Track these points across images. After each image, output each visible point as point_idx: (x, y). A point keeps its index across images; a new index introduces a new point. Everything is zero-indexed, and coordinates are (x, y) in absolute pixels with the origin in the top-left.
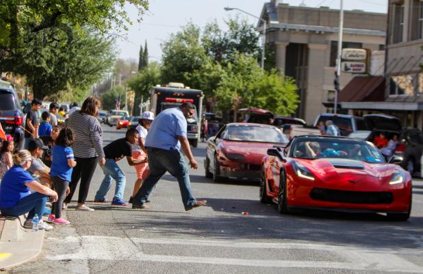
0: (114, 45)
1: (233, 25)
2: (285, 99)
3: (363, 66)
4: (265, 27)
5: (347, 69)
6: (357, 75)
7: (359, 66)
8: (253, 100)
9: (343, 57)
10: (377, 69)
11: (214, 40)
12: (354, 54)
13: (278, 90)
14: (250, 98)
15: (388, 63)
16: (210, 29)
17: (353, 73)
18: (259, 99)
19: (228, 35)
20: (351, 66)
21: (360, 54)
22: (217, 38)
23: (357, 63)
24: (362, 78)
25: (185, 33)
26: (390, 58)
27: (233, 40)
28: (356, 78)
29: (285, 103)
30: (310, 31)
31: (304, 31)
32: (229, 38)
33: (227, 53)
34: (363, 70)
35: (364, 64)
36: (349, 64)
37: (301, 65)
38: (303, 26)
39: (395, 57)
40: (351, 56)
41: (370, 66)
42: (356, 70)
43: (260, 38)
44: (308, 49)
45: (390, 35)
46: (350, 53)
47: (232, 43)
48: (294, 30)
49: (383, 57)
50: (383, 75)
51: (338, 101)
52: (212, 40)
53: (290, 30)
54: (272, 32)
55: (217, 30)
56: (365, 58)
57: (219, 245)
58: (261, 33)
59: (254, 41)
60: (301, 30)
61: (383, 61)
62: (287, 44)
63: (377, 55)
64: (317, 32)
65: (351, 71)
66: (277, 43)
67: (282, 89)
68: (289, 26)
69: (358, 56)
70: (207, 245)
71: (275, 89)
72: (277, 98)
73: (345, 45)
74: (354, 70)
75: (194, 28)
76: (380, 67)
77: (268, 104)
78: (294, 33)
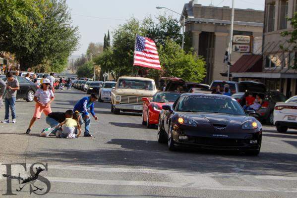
0: (76, 32)
1: (162, 19)
2: (196, 70)
3: (248, 47)
4: (184, 20)
5: (236, 50)
6: (244, 54)
7: (245, 47)
8: (173, 71)
9: (234, 41)
10: (257, 49)
11: (149, 29)
12: (242, 39)
13: (191, 64)
14: (171, 70)
15: (265, 45)
16: (146, 22)
17: (241, 53)
18: (178, 70)
19: (159, 26)
20: (240, 47)
21: (245, 39)
22: (151, 28)
23: (244, 46)
24: (248, 55)
25: (129, 25)
26: (266, 42)
27: (162, 30)
28: (244, 56)
29: (196, 73)
30: (216, 23)
31: (212, 23)
32: (160, 28)
33: (158, 38)
34: (248, 50)
35: (249, 46)
36: (238, 46)
37: (210, 47)
38: (211, 20)
39: (269, 41)
40: (240, 40)
41: (253, 47)
42: (243, 50)
43: (181, 28)
44: (215, 36)
45: (266, 26)
46: (239, 39)
47: (161, 31)
48: (205, 22)
49: (262, 41)
50: (261, 53)
51: (230, 72)
52: (148, 30)
53: (202, 22)
54: (189, 24)
55: (151, 23)
56: (249, 42)
57: (87, 170)
58: (182, 24)
59: (177, 30)
60: (209, 23)
61: (261, 44)
62: (200, 32)
63: (257, 40)
64: (221, 24)
65: (240, 51)
66: (193, 31)
67: (194, 63)
68: (202, 20)
69: (244, 41)
70: (79, 169)
71: (189, 63)
72: (190, 70)
73: (235, 33)
74: (241, 50)
75: (135, 21)
76: (259, 48)
77: (184, 74)
78: (205, 25)
